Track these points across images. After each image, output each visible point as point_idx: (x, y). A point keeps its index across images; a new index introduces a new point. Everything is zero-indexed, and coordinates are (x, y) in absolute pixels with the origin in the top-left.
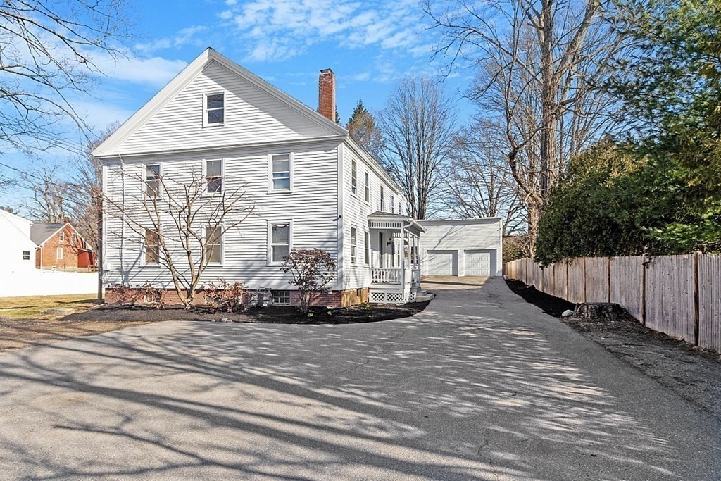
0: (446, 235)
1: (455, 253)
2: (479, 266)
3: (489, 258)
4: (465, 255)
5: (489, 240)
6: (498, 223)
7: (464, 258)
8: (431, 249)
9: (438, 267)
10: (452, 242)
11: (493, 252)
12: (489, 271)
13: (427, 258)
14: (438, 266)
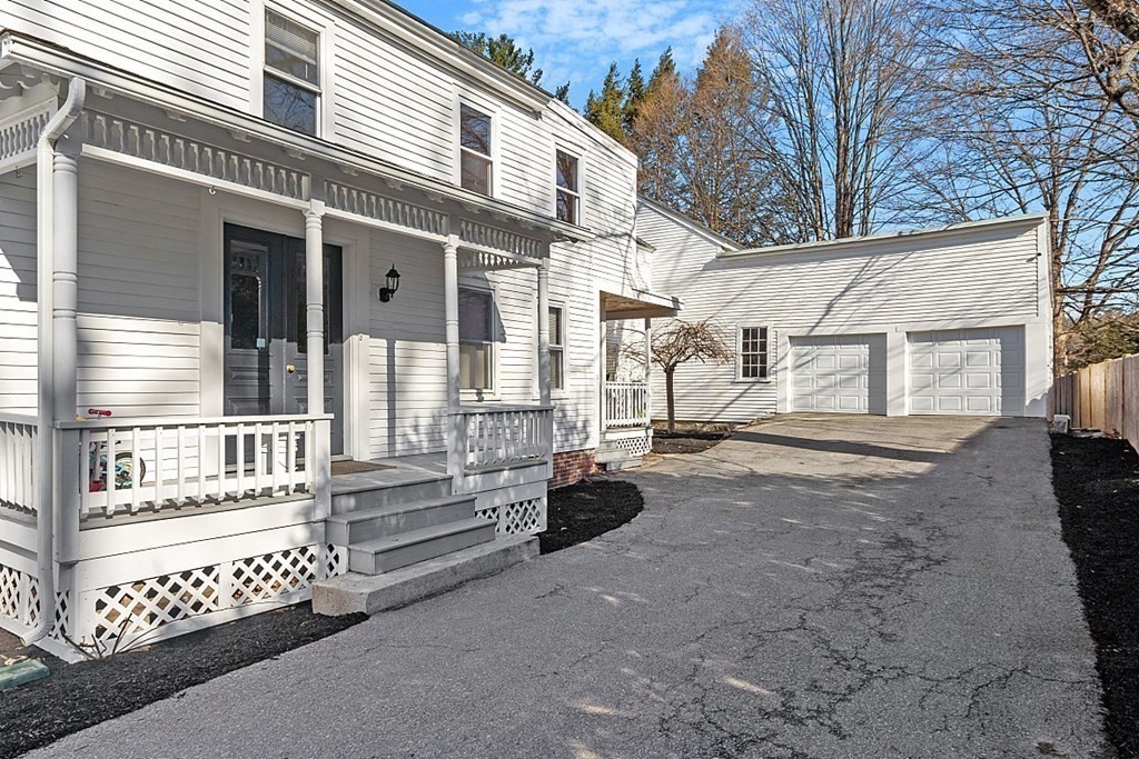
0: (847, 290)
1: (877, 343)
2: (959, 384)
3: (997, 357)
4: (908, 347)
5: (995, 296)
6: (1029, 236)
7: (907, 359)
8: (803, 332)
9: (825, 388)
10: (868, 307)
11: (1012, 339)
12: (997, 399)
13: (789, 361)
14: (822, 383)
